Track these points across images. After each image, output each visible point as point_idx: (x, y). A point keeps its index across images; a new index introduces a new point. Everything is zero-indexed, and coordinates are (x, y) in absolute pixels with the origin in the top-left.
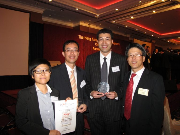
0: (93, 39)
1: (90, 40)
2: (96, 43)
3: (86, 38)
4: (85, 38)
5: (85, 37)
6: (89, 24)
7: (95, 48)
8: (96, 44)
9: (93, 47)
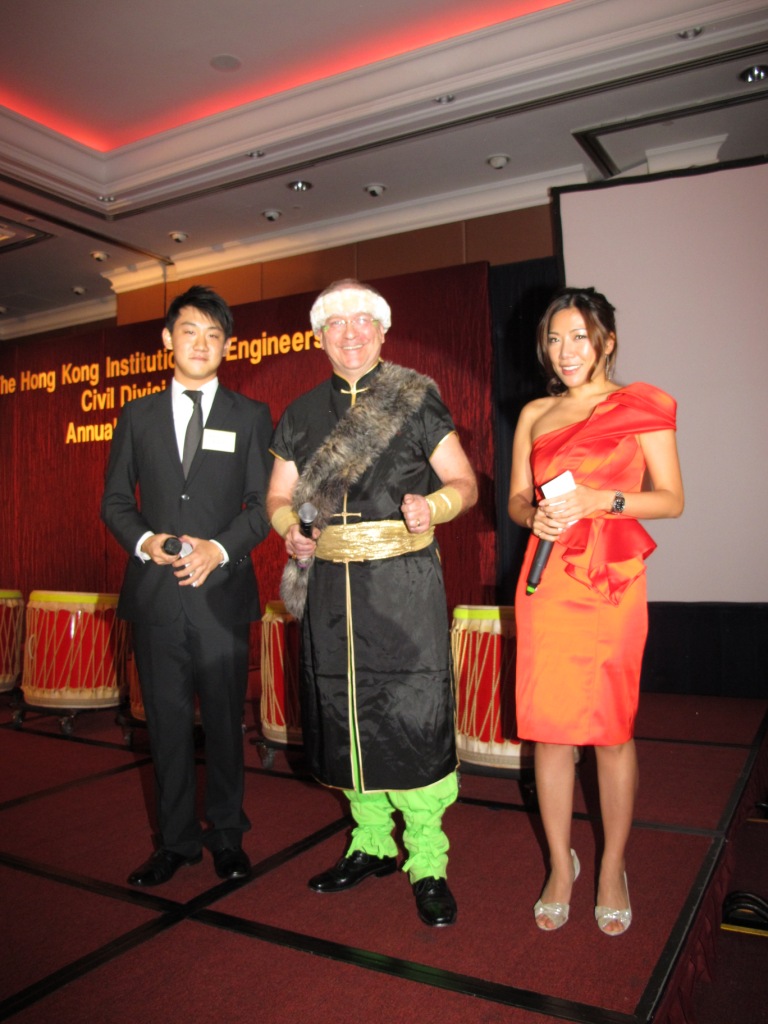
0: (70, 372)
1: (53, 384)
2: (87, 393)
3: (27, 380)
4: (23, 380)
5: (26, 376)
6: (167, 262)
7: (80, 429)
8: (87, 397)
9: (70, 421)
